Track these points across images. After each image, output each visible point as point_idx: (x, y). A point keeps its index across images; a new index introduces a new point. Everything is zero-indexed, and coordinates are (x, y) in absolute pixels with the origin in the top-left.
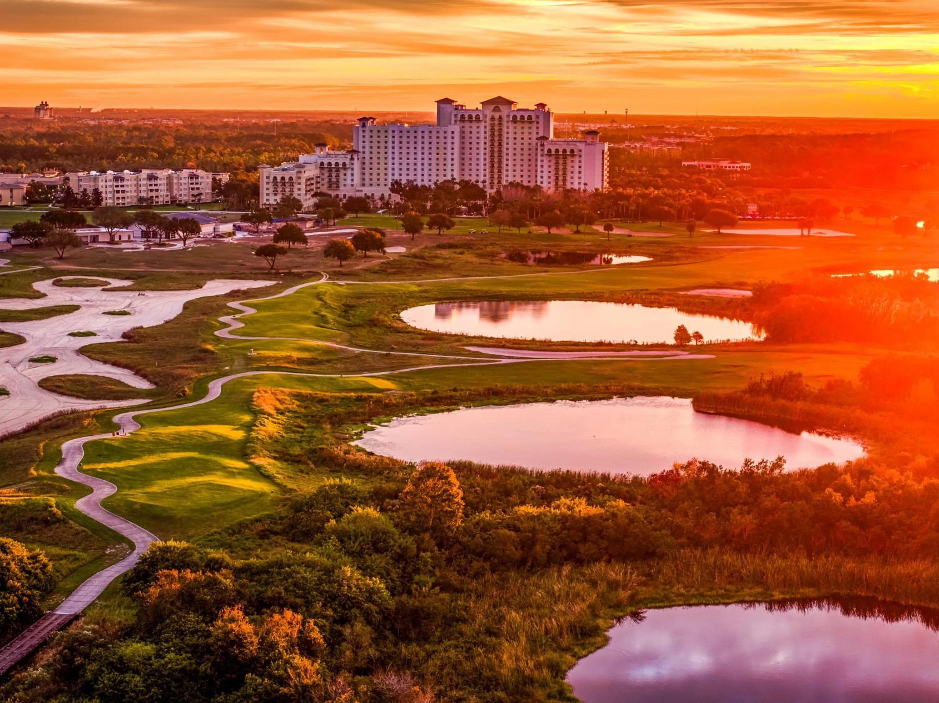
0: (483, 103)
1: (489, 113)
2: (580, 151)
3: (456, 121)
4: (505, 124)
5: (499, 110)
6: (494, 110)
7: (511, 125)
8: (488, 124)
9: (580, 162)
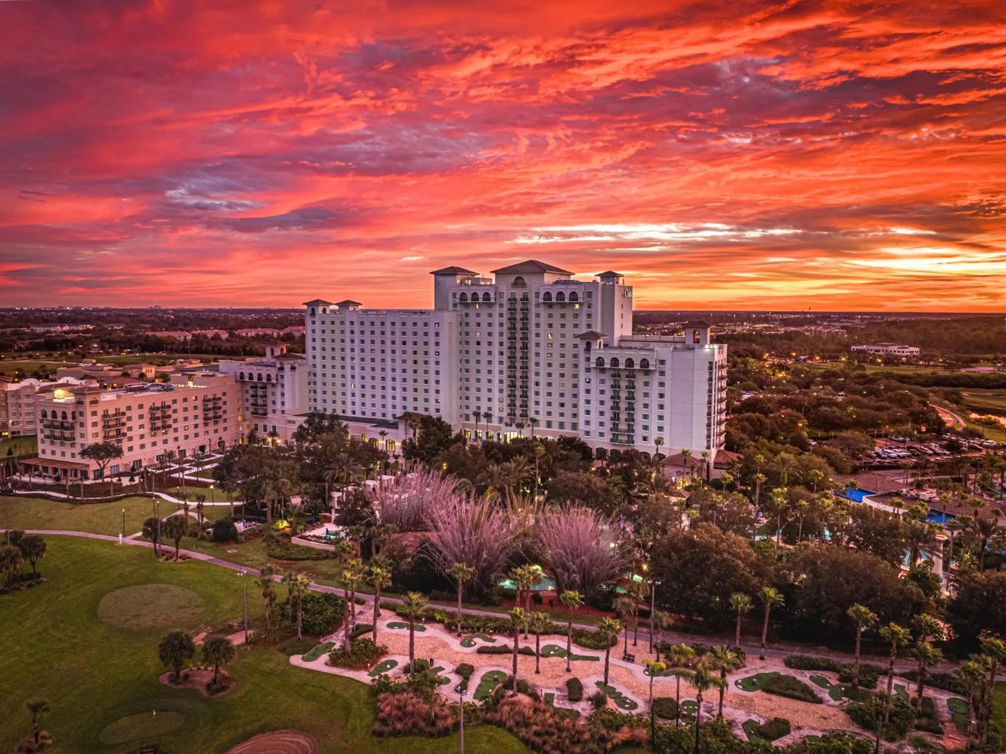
0: (497, 273)
1: (507, 290)
2: (662, 362)
3: (455, 305)
4: (533, 310)
5: (524, 285)
6: (515, 285)
7: (543, 312)
8: (505, 310)
9: (662, 384)
